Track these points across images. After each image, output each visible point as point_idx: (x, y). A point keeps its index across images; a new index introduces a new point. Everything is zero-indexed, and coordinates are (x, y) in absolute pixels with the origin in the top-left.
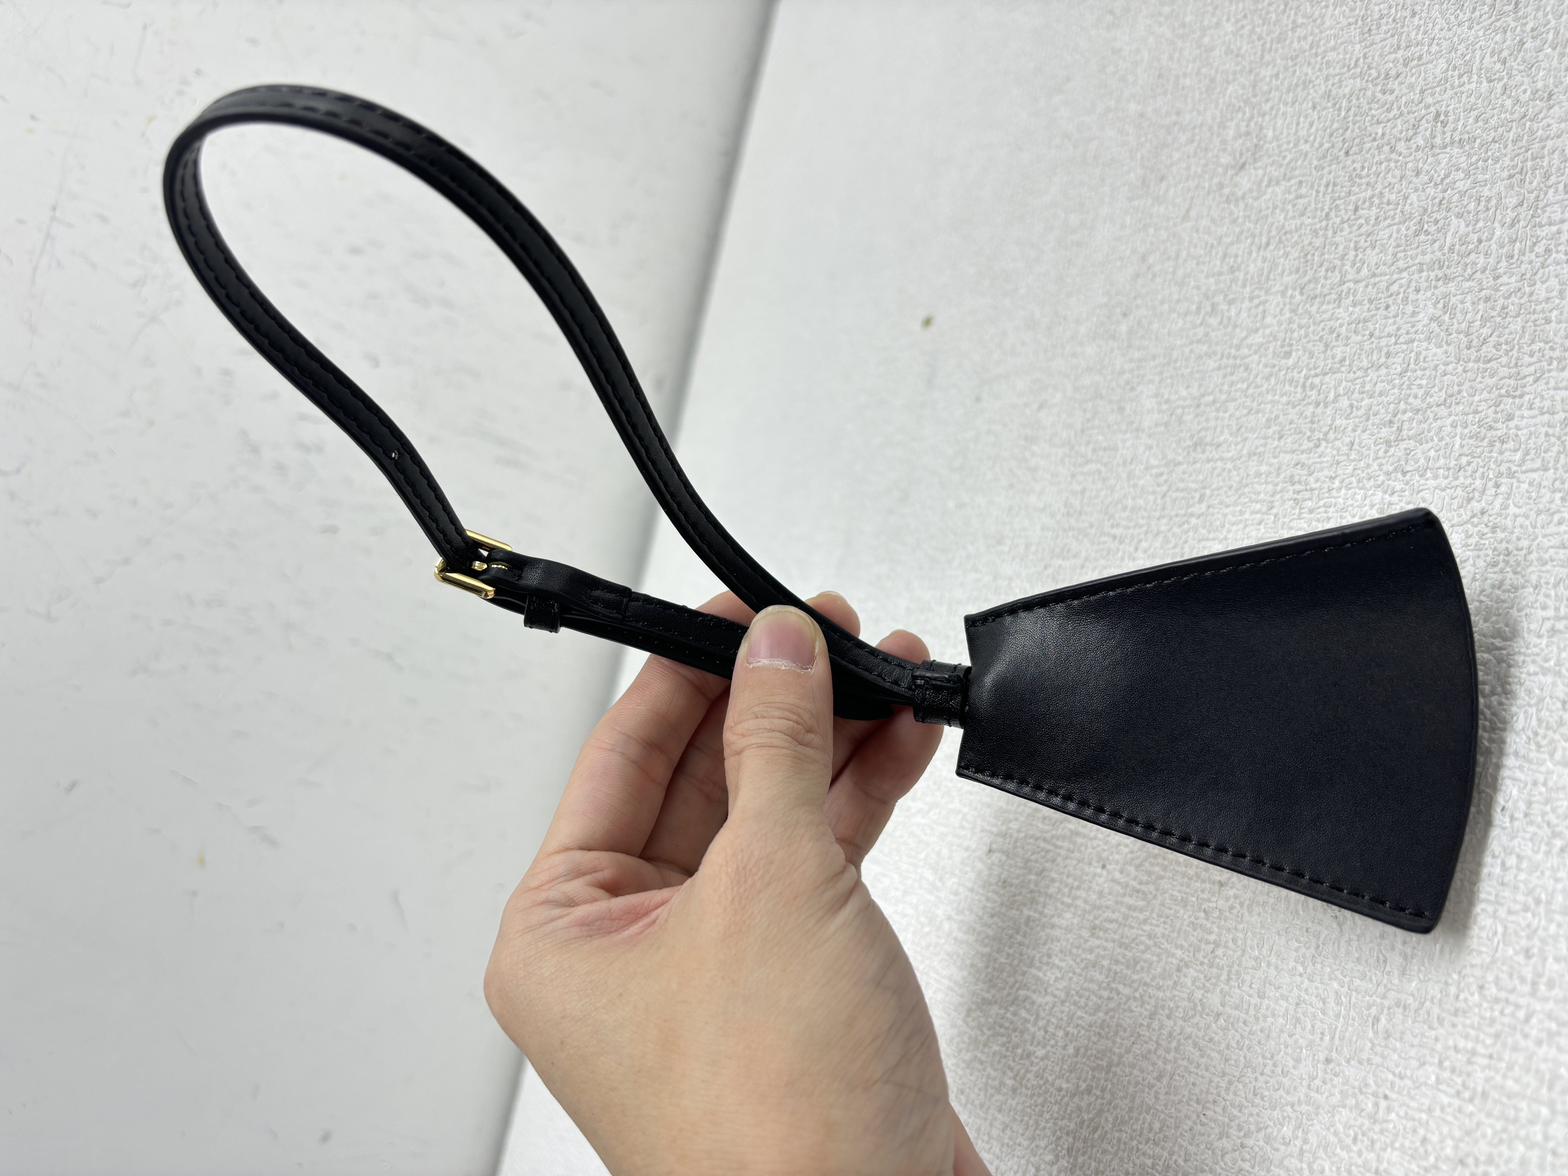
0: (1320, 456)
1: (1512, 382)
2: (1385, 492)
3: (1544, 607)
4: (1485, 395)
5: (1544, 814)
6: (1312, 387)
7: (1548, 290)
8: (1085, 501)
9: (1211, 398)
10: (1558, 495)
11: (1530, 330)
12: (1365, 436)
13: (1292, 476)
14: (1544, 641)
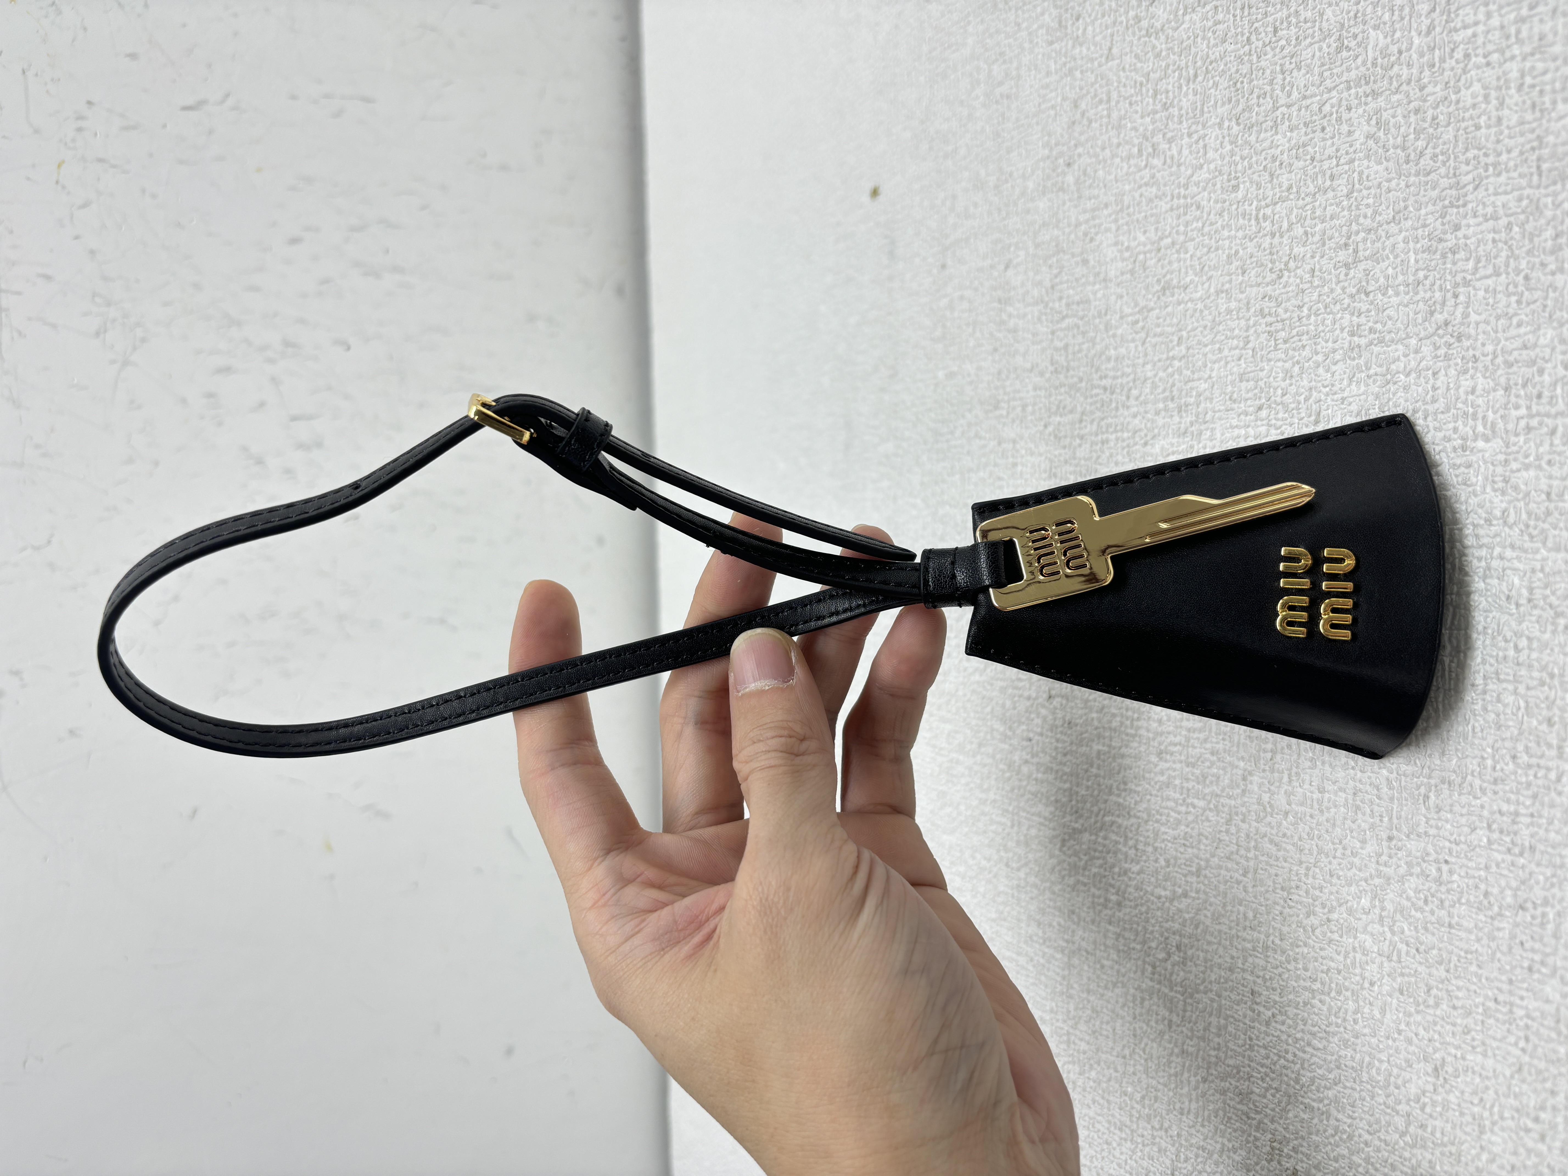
0: (1285, 287)
1: (1454, 192)
2: (1353, 314)
3: (1517, 407)
4: (1430, 208)
5: (1545, 598)
6: (1265, 218)
7: (1474, 96)
8: (1070, 357)
9: (1169, 240)
10: (1514, 299)
11: (1461, 139)
12: (1324, 261)
13: (1262, 310)
14: (1522, 439)
